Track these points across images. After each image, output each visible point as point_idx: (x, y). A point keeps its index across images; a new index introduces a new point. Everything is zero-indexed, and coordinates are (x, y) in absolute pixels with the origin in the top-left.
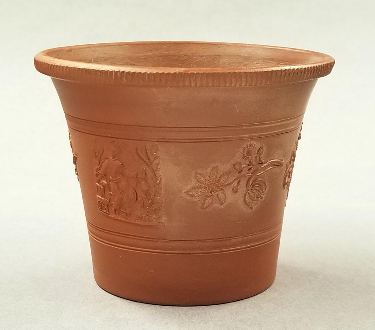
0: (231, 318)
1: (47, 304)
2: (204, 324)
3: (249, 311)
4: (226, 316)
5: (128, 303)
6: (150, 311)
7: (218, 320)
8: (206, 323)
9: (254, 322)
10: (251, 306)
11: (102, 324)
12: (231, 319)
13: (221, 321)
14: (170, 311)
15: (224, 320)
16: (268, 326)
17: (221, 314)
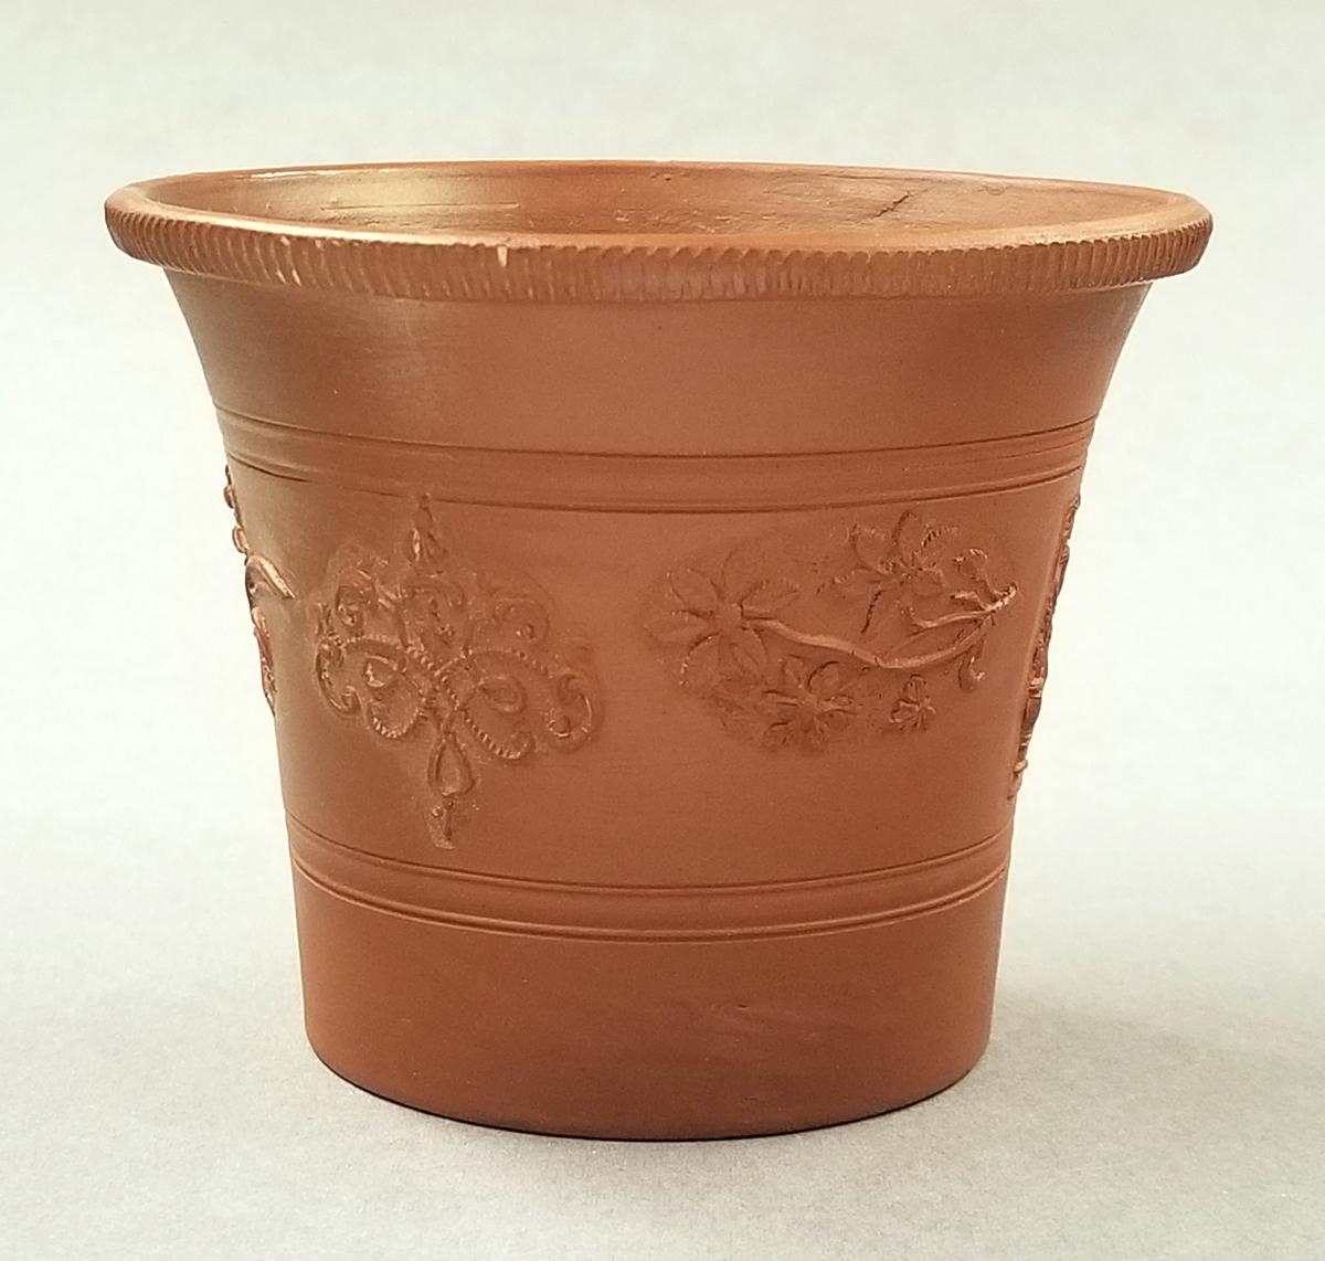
0: (858, 1200)
1: (155, 1136)
2: (750, 1219)
3: (926, 1174)
4: (839, 1191)
5: (464, 1137)
6: (547, 1167)
7: (806, 1205)
8: (758, 1217)
9: (943, 1216)
10: (932, 1157)
11: (361, 1210)
12: (854, 1204)
13: (816, 1209)
14: (621, 1170)
15: (827, 1208)
16: (998, 1231)
17: (819, 1185)
